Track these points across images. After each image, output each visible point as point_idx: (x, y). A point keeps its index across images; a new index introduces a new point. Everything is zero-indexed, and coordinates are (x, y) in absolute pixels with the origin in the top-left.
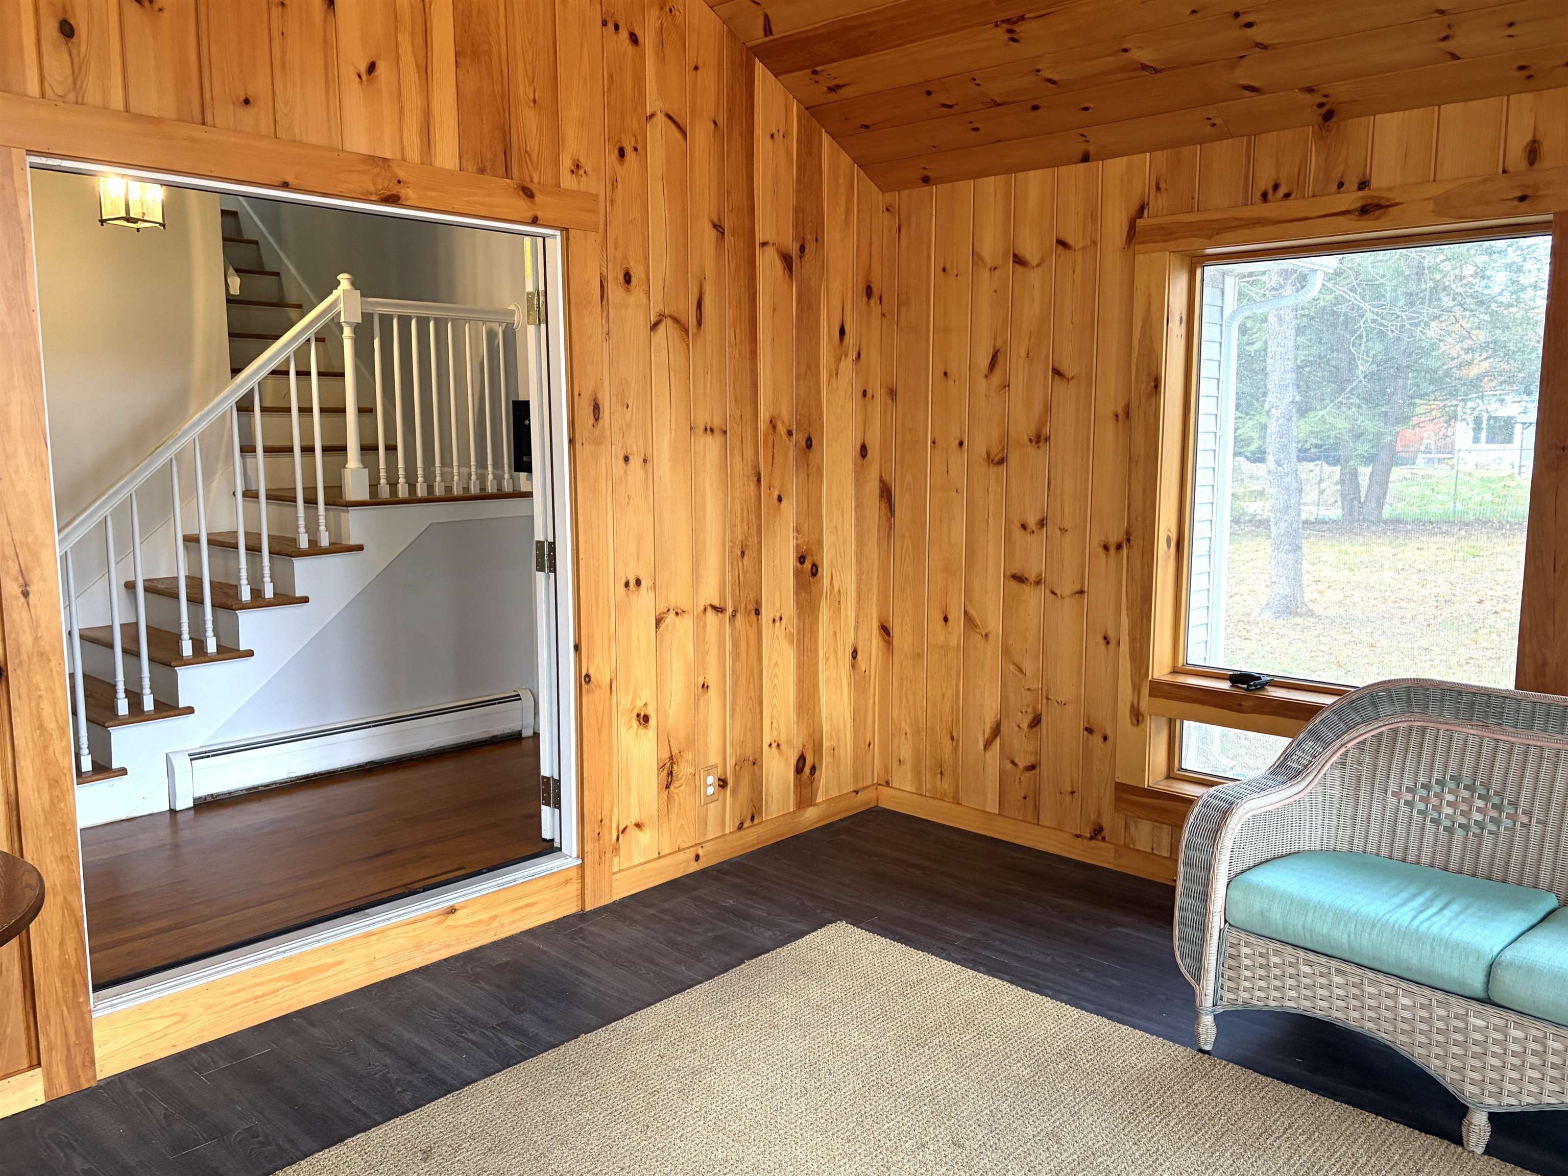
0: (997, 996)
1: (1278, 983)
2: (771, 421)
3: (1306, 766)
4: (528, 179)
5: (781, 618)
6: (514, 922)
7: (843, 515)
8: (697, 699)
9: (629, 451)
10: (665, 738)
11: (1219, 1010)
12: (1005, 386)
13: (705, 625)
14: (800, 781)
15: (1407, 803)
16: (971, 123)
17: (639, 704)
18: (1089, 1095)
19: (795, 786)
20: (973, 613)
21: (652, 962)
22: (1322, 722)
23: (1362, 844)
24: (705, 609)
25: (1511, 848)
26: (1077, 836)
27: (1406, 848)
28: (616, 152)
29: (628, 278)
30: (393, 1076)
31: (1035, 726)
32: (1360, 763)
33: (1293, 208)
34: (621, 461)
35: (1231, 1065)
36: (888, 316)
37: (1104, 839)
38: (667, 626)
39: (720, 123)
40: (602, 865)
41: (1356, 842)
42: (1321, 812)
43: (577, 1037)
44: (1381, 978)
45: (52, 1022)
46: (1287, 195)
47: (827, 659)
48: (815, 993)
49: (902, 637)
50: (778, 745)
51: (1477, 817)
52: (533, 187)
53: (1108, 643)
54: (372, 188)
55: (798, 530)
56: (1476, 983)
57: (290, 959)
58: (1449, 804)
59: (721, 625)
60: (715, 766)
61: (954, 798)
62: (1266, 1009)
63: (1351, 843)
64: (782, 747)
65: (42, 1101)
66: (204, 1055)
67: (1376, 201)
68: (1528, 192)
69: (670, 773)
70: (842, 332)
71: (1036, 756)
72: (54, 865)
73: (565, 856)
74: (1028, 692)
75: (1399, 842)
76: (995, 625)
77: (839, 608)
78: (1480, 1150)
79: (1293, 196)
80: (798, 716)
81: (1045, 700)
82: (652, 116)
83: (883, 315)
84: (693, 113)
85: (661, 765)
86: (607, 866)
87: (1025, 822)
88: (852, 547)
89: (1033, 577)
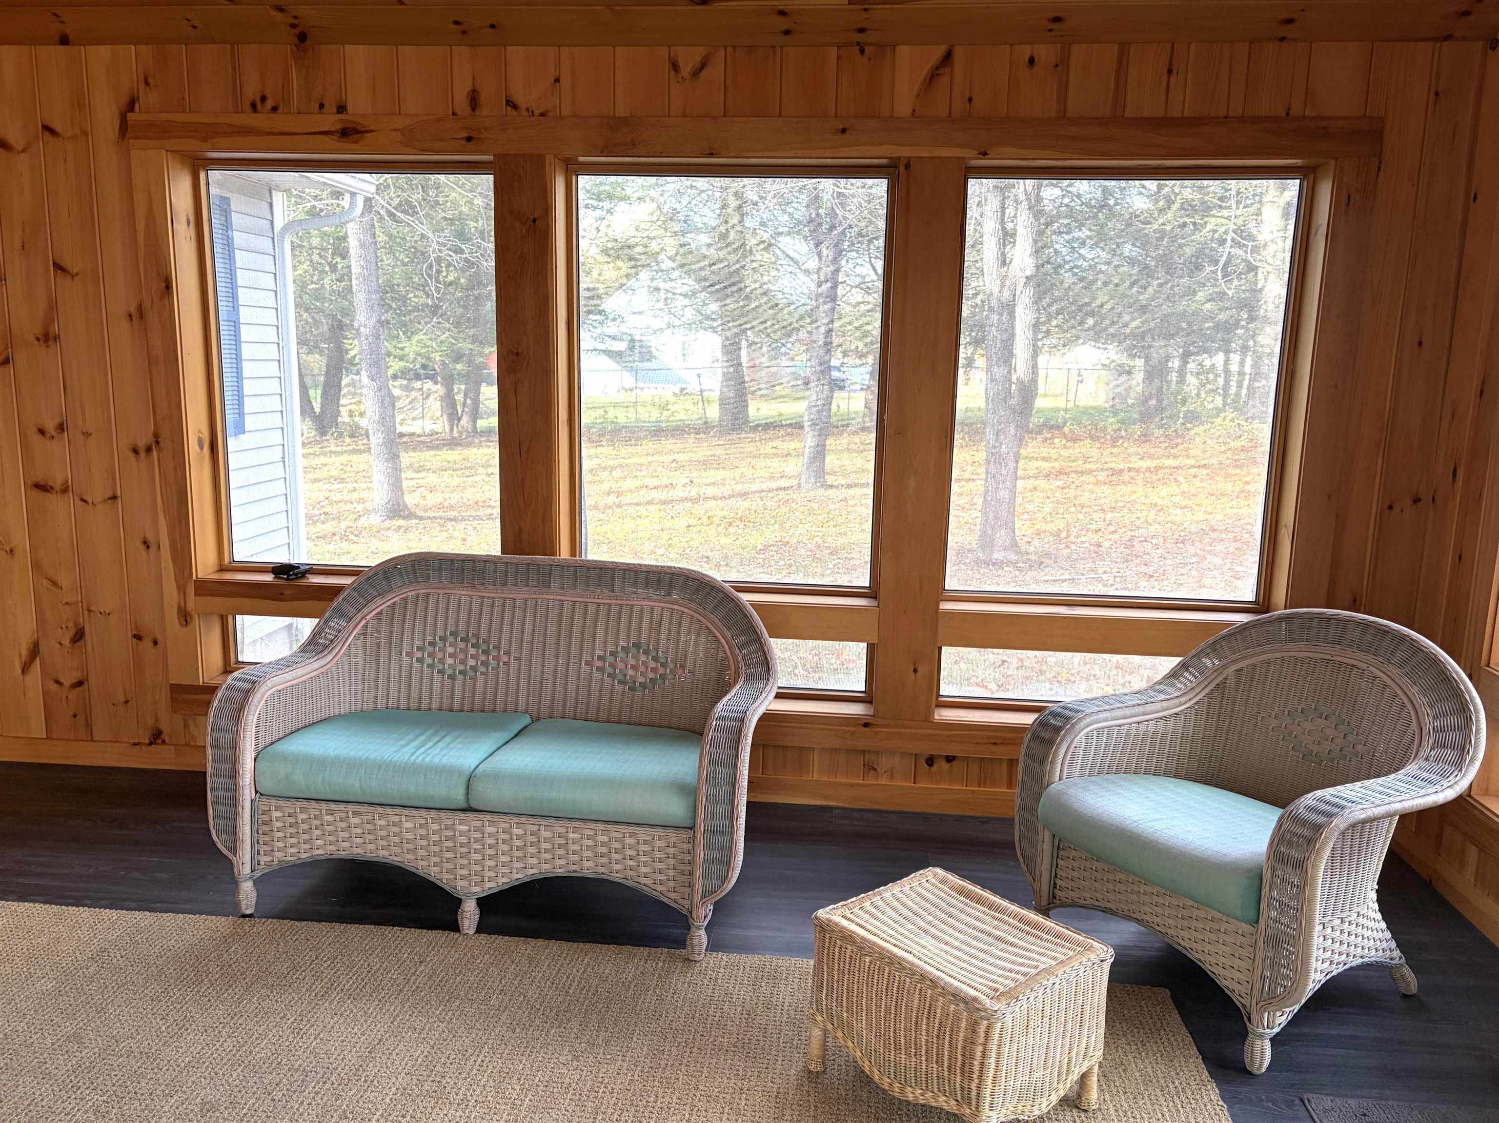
0: (26, 919)
1: (306, 837)
3: (332, 641)
11: (258, 874)
15: (418, 660)
22: (344, 599)
23: (384, 701)
25: (497, 683)
26: (135, 744)
27: (420, 699)
31: (79, 640)
32: (379, 632)
33: (280, 122)
35: (270, 920)
37: (164, 742)
41: (379, 700)
42: (347, 679)
44: (389, 810)
46: (275, 109)
51: (471, 662)
53: (148, 547)
56: (458, 796)
58: (451, 655)
62: (298, 862)
63: (375, 703)
67: (353, 126)
68: (473, 134)
71: (83, 672)
74: (66, 606)
75: (414, 694)
76: (21, 539)
78: (472, 932)
79: (280, 110)
81: (86, 613)
87: (78, 740)
89: (58, 485)
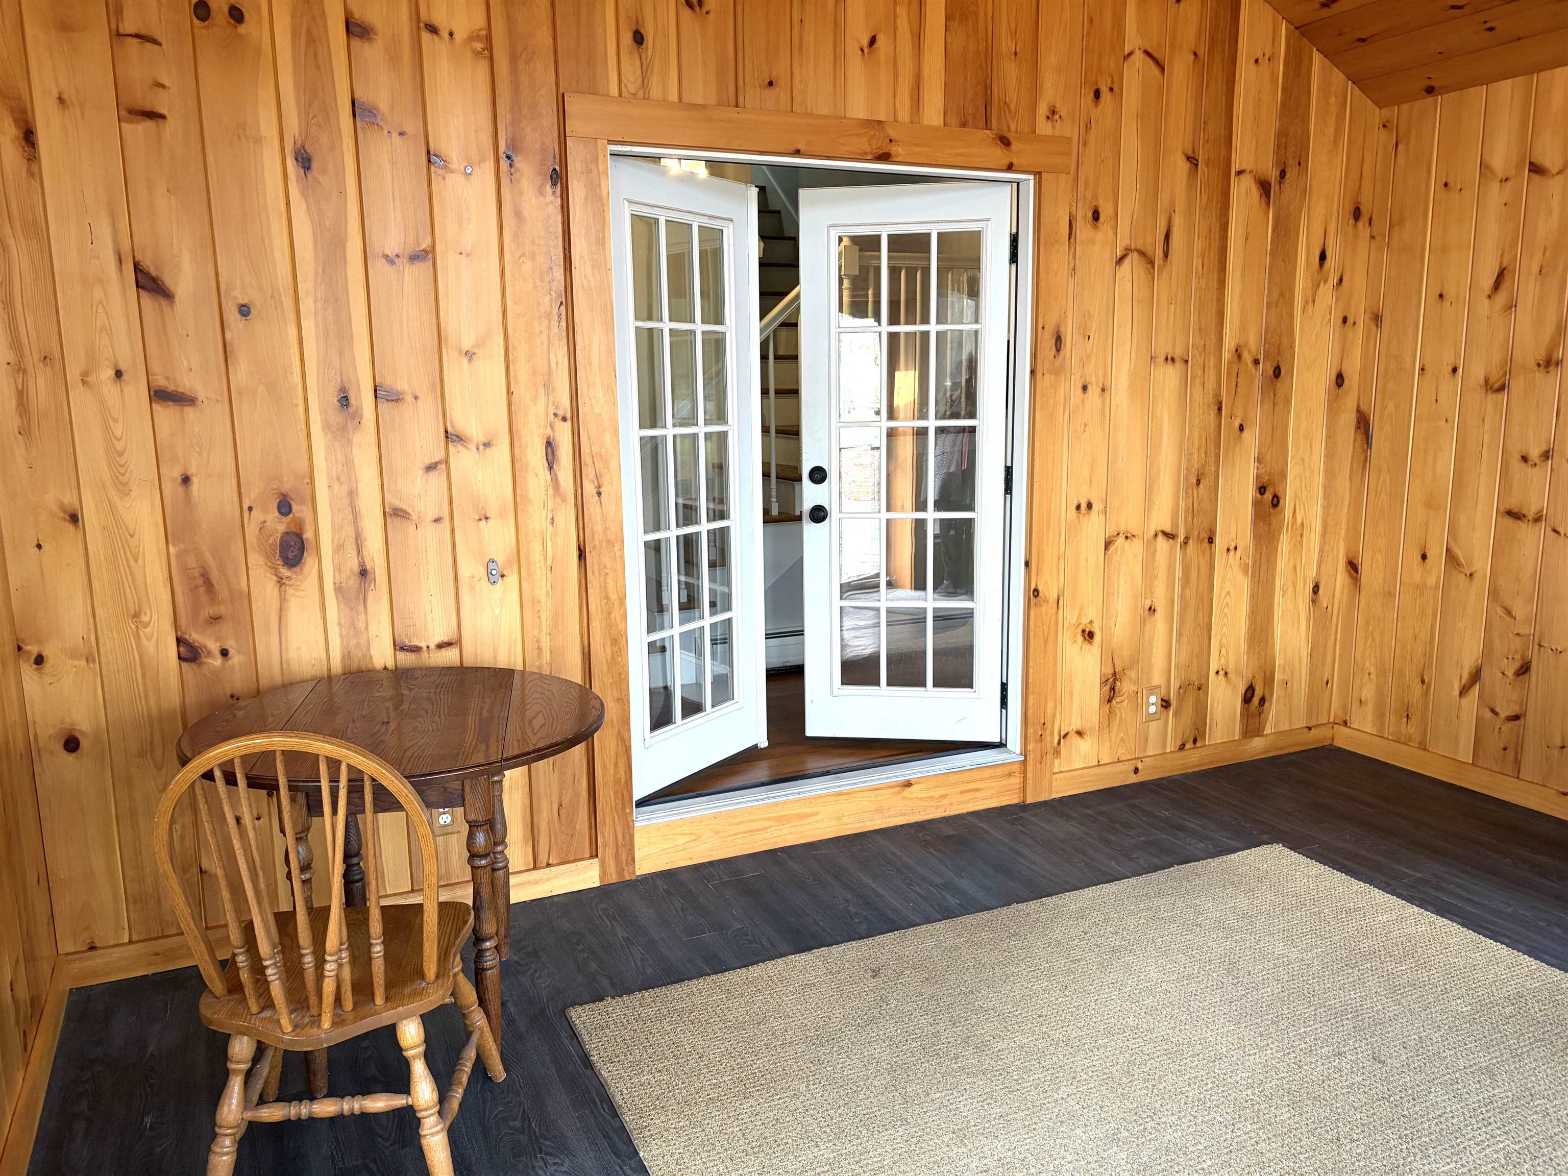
0: (1443, 935)
2: (1237, 350)
4: (1005, 129)
5: (1236, 548)
6: (962, 803)
7: (1311, 447)
8: (1143, 622)
9: (1088, 380)
10: (1108, 655)
12: (1511, 306)
13: (1155, 551)
14: (1247, 710)
16: (1485, 22)
17: (1085, 621)
18: (1536, 1041)
19: (1242, 715)
20: (1457, 551)
21: (1084, 854)
24: (1156, 535)
26: (1564, 794)
28: (1092, 95)
29: (1096, 216)
30: (852, 909)
31: (1523, 674)
34: (1080, 390)
36: (1378, 238)
38: (1117, 549)
39: (1200, 53)
40: (1043, 764)
43: (1010, 905)
45: (607, 823)
47: (1284, 592)
48: (1243, 903)
49: (1371, 574)
50: (1226, 673)
52: (1011, 136)
54: (868, 149)
55: (1259, 460)
57: (777, 804)
59: (1172, 550)
60: (1159, 687)
61: (1420, 743)
64: (1229, 676)
65: (597, 884)
66: (711, 869)
69: (1113, 689)
70: (1323, 257)
71: (1521, 706)
72: (612, 704)
73: (1010, 752)
74: (1517, 639)
76: (1482, 563)
77: (1301, 542)
80: (1249, 648)
81: (1536, 647)
82: (1130, 54)
83: (1373, 237)
84: (1173, 48)
85: (1104, 680)
86: (1048, 766)
87: (1503, 774)
88: (1319, 479)
89: (1531, 513)
